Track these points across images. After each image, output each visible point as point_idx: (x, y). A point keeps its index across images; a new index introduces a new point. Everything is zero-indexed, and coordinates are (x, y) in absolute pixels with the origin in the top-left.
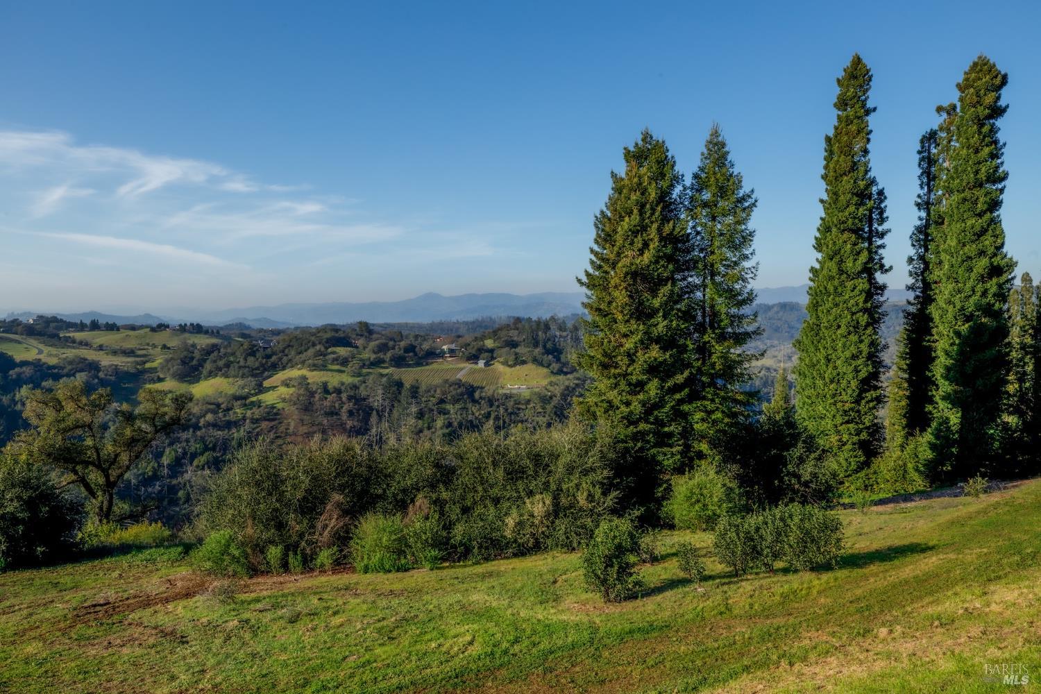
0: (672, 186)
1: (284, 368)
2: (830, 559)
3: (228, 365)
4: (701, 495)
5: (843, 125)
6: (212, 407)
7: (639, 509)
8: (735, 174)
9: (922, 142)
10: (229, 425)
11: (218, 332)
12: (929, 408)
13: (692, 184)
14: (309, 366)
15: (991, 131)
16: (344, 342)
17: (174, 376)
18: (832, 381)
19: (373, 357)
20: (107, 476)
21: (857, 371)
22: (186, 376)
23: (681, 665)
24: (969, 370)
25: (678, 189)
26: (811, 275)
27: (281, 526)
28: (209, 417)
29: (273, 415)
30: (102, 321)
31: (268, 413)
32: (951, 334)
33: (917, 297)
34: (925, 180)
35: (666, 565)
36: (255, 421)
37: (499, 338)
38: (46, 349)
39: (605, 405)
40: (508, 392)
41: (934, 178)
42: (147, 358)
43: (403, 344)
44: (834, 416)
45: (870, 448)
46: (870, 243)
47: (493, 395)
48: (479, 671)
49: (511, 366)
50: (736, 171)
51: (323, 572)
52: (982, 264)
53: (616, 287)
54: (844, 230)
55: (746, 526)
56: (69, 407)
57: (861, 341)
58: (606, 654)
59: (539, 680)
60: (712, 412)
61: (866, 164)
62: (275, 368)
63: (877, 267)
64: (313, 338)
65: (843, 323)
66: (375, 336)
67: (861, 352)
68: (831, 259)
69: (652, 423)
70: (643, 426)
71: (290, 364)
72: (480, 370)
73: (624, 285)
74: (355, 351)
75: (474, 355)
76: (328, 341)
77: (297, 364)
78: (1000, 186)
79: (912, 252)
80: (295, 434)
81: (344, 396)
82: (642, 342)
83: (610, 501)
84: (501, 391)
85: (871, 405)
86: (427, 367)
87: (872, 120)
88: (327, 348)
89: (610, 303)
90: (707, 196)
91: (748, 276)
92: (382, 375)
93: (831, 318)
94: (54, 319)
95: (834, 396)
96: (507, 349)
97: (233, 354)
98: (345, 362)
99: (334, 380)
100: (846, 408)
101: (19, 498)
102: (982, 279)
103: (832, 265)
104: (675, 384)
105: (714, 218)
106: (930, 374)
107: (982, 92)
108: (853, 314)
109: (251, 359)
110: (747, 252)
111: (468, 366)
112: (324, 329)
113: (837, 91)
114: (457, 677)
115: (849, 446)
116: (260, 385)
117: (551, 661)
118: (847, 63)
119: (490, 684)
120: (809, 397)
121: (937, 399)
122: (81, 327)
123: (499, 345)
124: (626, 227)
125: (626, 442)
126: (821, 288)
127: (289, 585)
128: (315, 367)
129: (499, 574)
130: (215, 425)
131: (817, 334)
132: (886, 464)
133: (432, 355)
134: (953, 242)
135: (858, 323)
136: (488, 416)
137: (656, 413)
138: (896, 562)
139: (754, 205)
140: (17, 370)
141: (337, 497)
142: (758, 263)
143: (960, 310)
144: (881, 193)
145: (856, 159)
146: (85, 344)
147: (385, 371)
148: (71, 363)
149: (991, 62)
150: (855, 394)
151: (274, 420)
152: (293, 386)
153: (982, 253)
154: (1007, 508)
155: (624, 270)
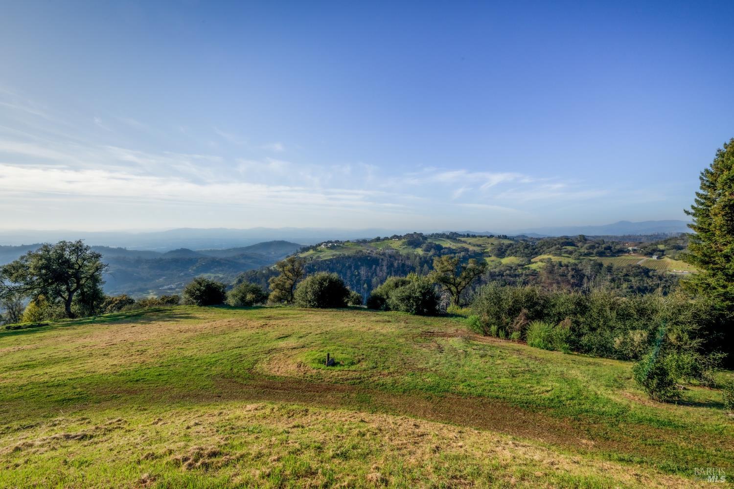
1: (541, 254)
3: (516, 252)
6: (509, 268)
7: (722, 354)
10: (516, 276)
11: (513, 239)
14: (553, 254)
16: (572, 244)
17: (495, 255)
19: (586, 251)
20: (457, 289)
22: (500, 255)
23: (673, 453)
27: (499, 318)
28: (508, 272)
29: (535, 273)
30: (471, 234)
31: (533, 273)
36: (527, 275)
37: (669, 244)
38: (452, 243)
39: (704, 286)
40: (674, 274)
42: (485, 248)
43: (604, 246)
47: (662, 275)
48: (539, 405)
49: (677, 260)
51: (513, 341)
53: (715, 215)
56: (446, 264)
58: (622, 425)
59: (568, 422)
62: (537, 254)
64: (555, 242)
66: (588, 242)
71: (544, 253)
72: (654, 261)
73: (723, 213)
74: (576, 248)
75: (650, 253)
76: (562, 243)
77: (547, 253)
80: (544, 283)
81: (570, 268)
83: (695, 343)
84: (668, 273)
86: (618, 258)
88: (562, 246)
89: (710, 224)
92: (591, 260)
94: (456, 233)
96: (674, 250)
97: (519, 247)
98: (571, 253)
99: (565, 260)
101: (420, 292)
109: (526, 250)
111: (645, 258)
112: (562, 238)
114: (526, 403)
116: (530, 261)
117: (583, 416)
119: (541, 413)
122: (464, 236)
123: (668, 248)
125: (723, 311)
127: (496, 343)
128: (555, 255)
129: (599, 365)
130: (510, 275)
133: (621, 251)
136: (658, 286)
140: (443, 250)
141: (525, 311)
146: (465, 242)
147: (593, 258)
148: (460, 248)
151: (536, 275)
152: (545, 262)
155: (723, 204)
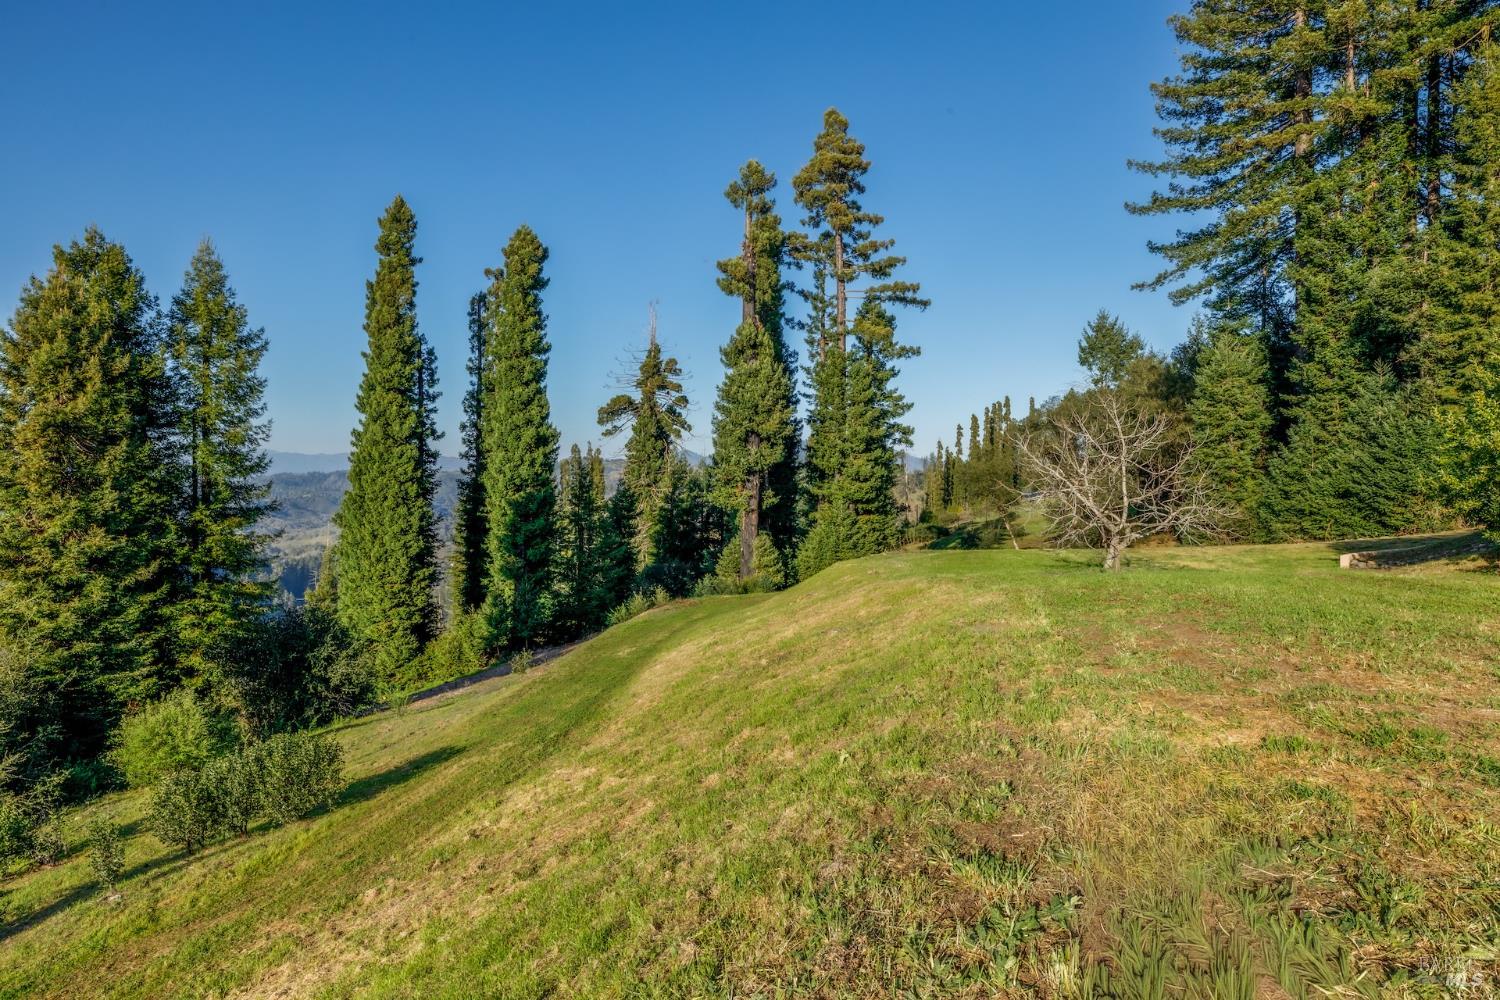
0: (136, 308)
2: (326, 799)
4: (169, 734)
5: (385, 271)
8: (237, 305)
9: (472, 303)
12: (485, 581)
13: (172, 311)
15: (535, 301)
18: (378, 560)
21: (406, 547)
24: (520, 540)
25: (148, 316)
26: (354, 439)
32: (503, 504)
33: (471, 466)
34: (476, 344)
35: (75, 862)
39: (9, 621)
41: (485, 342)
44: (382, 600)
45: (423, 632)
46: (421, 406)
50: (238, 301)
52: (529, 434)
53: (26, 444)
54: (389, 390)
55: (203, 780)
57: (411, 514)
60: (205, 613)
61: (412, 319)
63: (429, 432)
65: (390, 494)
67: (411, 526)
68: (375, 421)
69: (95, 640)
70: (79, 647)
73: (42, 441)
78: (544, 357)
79: (465, 418)
82: (75, 524)
85: (423, 584)
87: (417, 271)
89: (15, 468)
90: (195, 329)
91: (258, 437)
93: (376, 488)
95: (382, 577)
100: (395, 589)
102: (530, 449)
103: (376, 428)
104: (137, 581)
105: (207, 360)
106: (485, 547)
107: (526, 261)
108: (402, 483)
110: (256, 407)
113: (379, 232)
115: (399, 633)
118: (391, 204)
120: (353, 581)
121: (492, 572)
124: (44, 357)
125: (52, 674)
126: (365, 454)
131: (361, 507)
132: (438, 650)
134: (502, 410)
135: (407, 493)
137: (104, 624)
138: (412, 782)
139: (264, 347)
142: (270, 422)
143: (510, 480)
144: (431, 352)
145: (402, 311)
149: (534, 233)
150: (405, 574)
153: (529, 422)
154: (542, 686)
155: (42, 420)
